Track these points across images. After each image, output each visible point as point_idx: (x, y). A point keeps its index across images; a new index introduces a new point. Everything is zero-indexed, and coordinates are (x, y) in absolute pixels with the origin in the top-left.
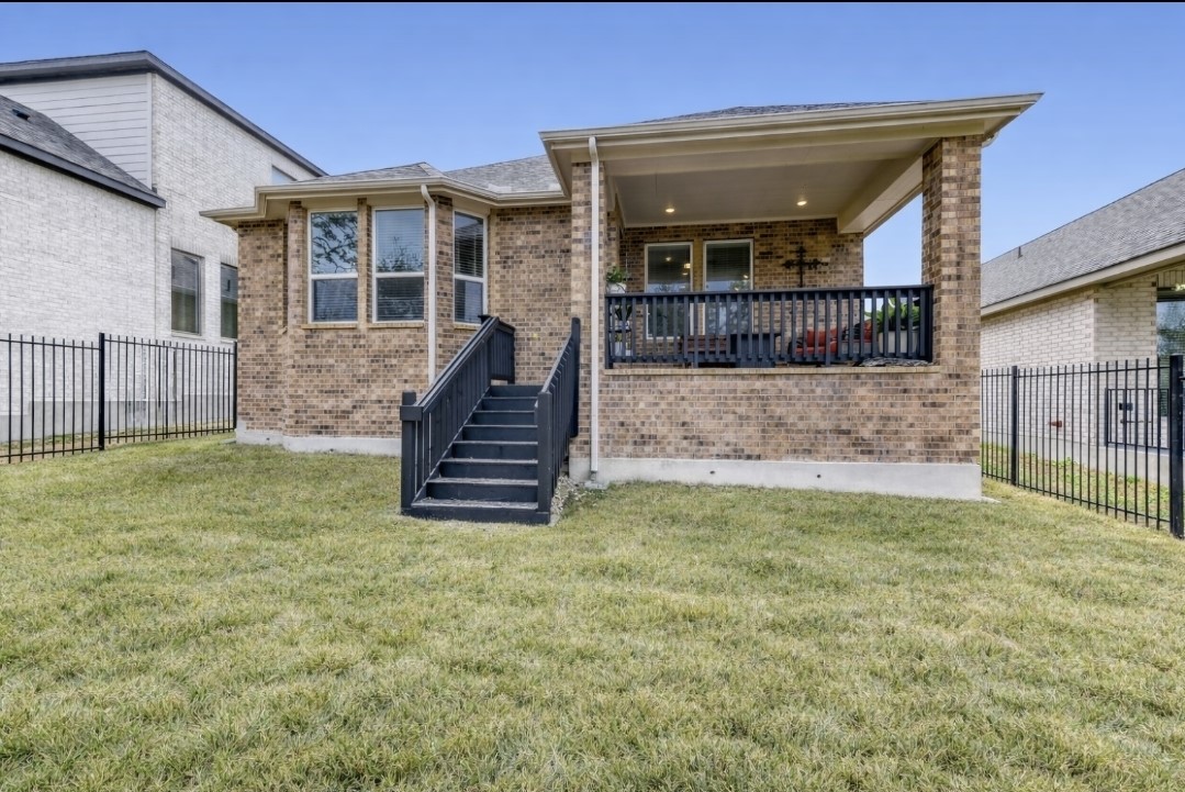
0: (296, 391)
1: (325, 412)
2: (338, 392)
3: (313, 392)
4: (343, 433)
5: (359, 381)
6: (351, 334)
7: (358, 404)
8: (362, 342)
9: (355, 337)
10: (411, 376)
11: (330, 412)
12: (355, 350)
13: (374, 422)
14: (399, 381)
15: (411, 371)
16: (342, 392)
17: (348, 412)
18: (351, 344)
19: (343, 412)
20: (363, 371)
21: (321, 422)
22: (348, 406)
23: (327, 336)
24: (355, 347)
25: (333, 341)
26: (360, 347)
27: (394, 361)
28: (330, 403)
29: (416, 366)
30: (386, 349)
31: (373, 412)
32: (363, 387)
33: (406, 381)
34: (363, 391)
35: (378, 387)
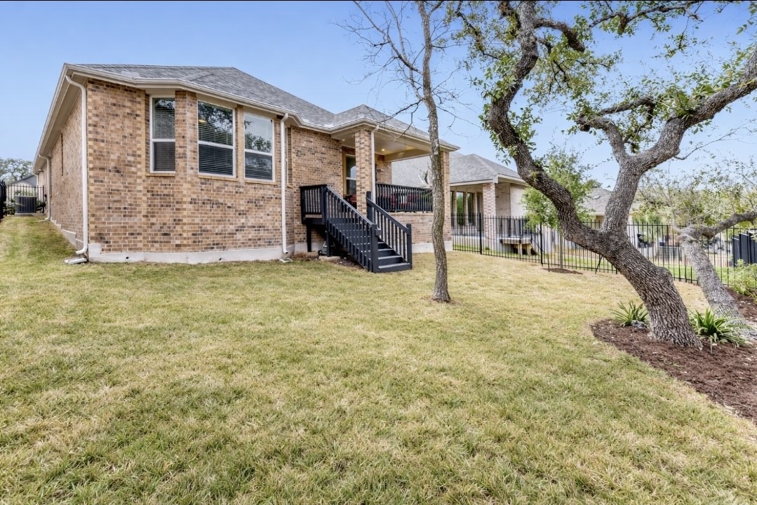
0: (193, 220)
1: (217, 234)
2: (225, 220)
3: (207, 221)
4: (230, 247)
5: (240, 214)
6: (235, 184)
7: (239, 229)
8: (242, 190)
9: (237, 186)
10: (271, 212)
11: (221, 234)
12: (237, 195)
13: (250, 240)
14: (264, 215)
15: (271, 209)
16: (229, 221)
17: (233, 234)
18: (234, 191)
19: (230, 234)
20: (242, 208)
21: (214, 241)
22: (233, 230)
23: (217, 184)
24: (237, 192)
25: (222, 188)
26: (240, 193)
27: (262, 203)
28: (220, 228)
29: (273, 207)
30: (257, 196)
31: (249, 233)
32: (243, 218)
33: (268, 215)
34: (243, 220)
35: (252, 218)
